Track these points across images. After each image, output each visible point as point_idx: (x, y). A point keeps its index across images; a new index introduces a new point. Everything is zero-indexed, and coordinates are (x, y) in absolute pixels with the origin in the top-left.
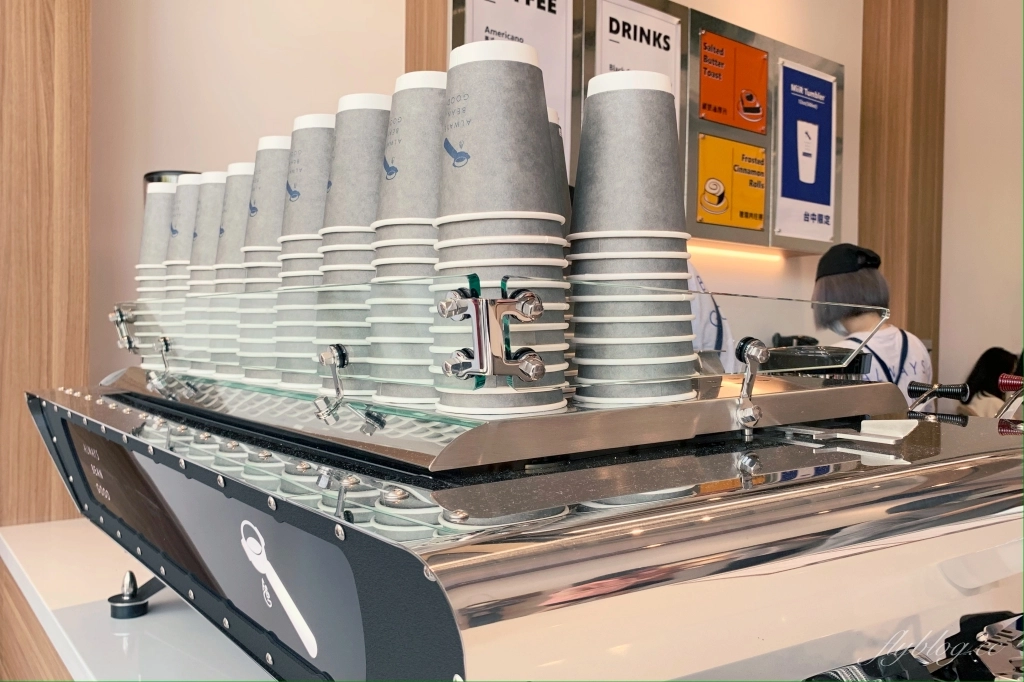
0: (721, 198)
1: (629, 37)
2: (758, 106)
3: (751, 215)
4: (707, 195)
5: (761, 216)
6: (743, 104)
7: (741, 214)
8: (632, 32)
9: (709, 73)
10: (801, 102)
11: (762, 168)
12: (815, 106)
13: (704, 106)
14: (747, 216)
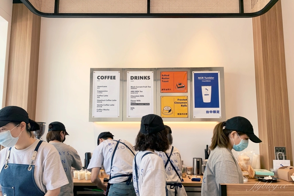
0: (170, 111)
1: (137, 79)
2: (183, 86)
3: (182, 114)
4: (164, 111)
5: (186, 114)
6: (177, 86)
7: (178, 114)
8: (137, 78)
9: (164, 82)
10: (203, 81)
11: (186, 101)
12: (210, 81)
13: (162, 90)
14: (181, 114)
